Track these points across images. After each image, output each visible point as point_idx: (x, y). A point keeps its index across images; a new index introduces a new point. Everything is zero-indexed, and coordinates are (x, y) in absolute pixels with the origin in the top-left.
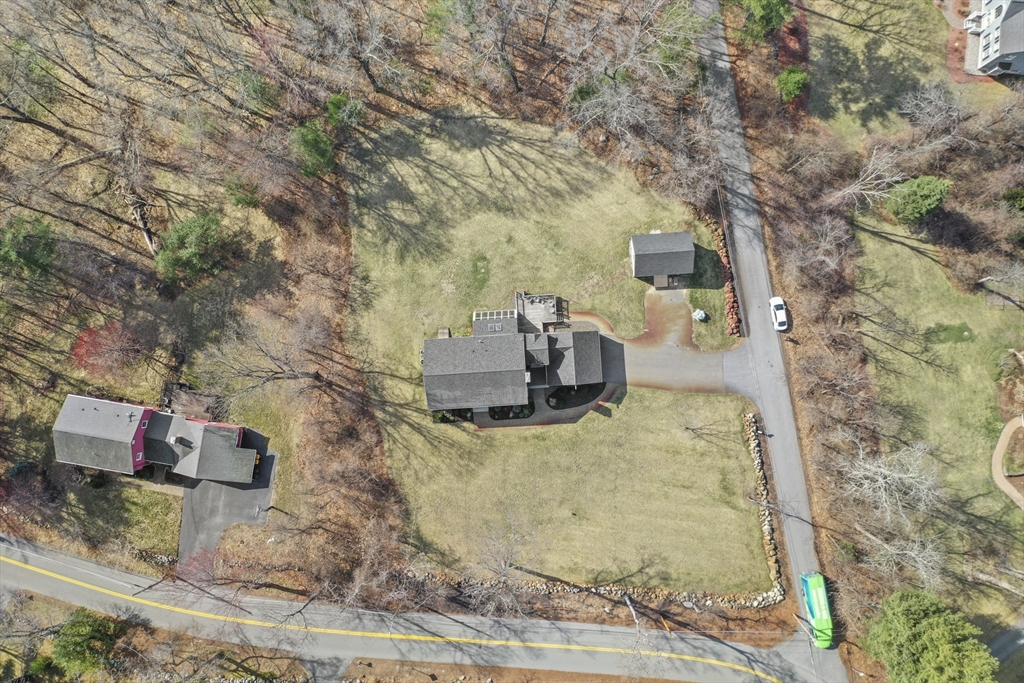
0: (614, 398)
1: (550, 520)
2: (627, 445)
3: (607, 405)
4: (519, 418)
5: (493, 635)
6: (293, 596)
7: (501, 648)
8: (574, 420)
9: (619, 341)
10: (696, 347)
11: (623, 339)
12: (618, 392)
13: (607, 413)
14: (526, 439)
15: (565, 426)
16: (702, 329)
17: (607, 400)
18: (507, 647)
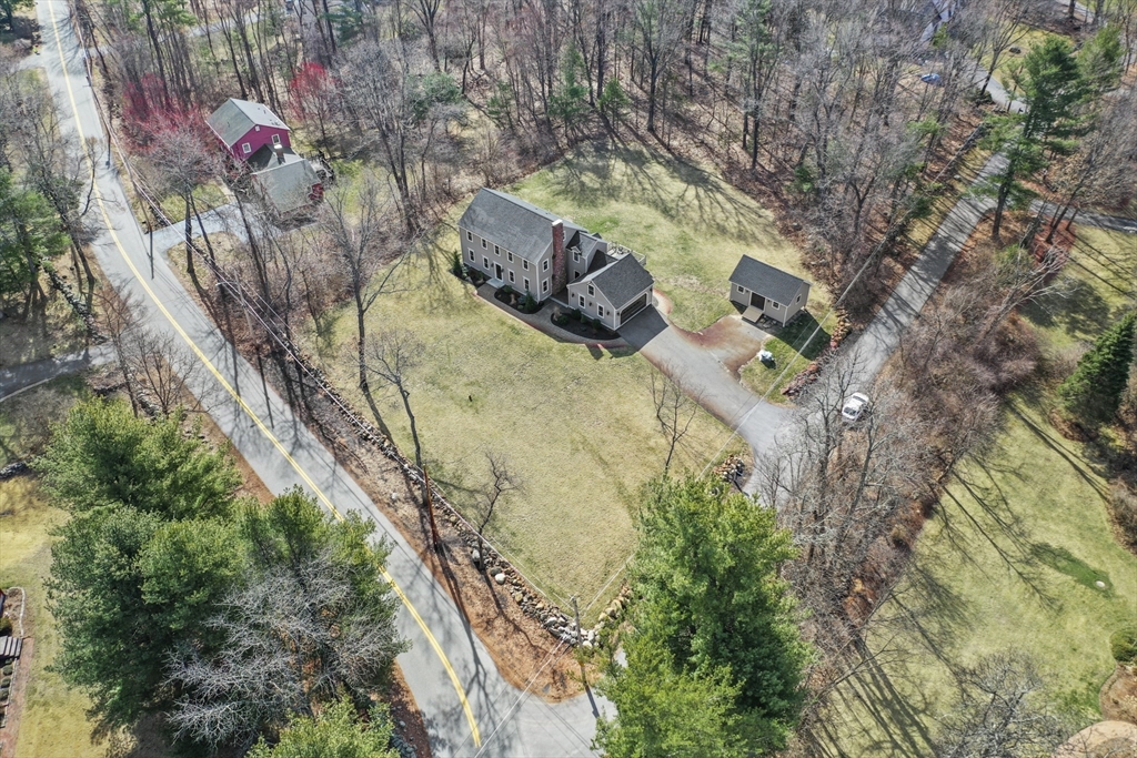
0: (614, 350)
1: (445, 388)
2: (585, 388)
3: (603, 350)
4: (516, 308)
5: (277, 428)
6: (193, 288)
7: (267, 442)
8: (560, 339)
9: (667, 322)
10: (737, 376)
11: (672, 323)
12: (625, 349)
13: (597, 355)
14: (503, 323)
15: (547, 337)
16: (759, 368)
17: (606, 347)
18: (273, 446)
